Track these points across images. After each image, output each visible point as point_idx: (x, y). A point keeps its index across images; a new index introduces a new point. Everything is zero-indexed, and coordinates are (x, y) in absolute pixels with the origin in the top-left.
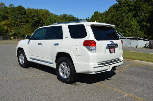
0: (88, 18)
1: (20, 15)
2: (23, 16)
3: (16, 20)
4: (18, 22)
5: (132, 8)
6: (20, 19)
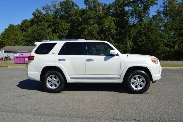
5: (51, 24)
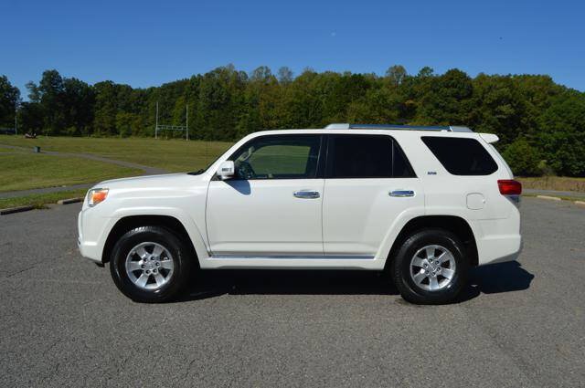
1: (455, 100)
2: (464, 102)
6: (452, 111)
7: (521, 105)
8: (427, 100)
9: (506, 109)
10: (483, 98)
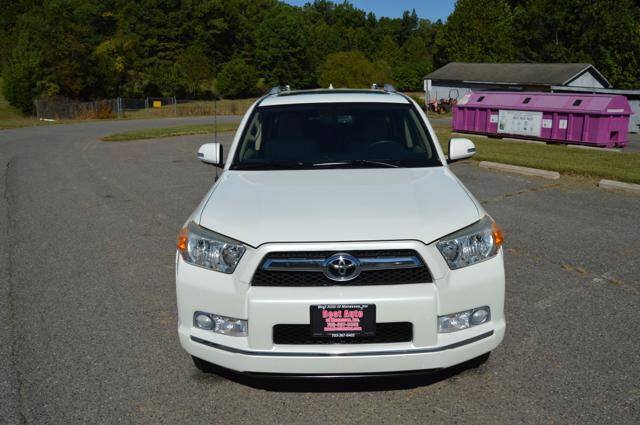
0: (410, 15)
1: (161, 13)
3: (146, 33)
4: (154, 41)
6: (160, 26)
7: (234, 19)
8: (129, 12)
9: (218, 22)
10: (193, 10)
